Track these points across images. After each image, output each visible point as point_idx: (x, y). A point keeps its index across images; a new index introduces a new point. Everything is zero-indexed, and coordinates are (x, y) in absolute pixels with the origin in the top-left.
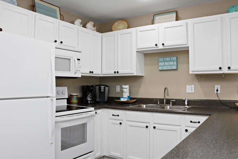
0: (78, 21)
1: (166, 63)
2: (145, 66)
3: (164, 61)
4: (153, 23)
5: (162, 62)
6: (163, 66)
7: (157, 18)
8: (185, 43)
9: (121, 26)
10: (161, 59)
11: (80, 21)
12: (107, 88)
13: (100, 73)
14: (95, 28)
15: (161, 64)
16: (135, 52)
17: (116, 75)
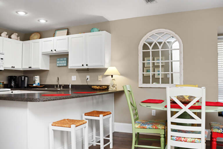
0: (4, 34)
1: (61, 62)
2: (50, 63)
3: (60, 61)
4: (54, 36)
5: (58, 61)
6: (59, 64)
7: (57, 32)
8: (67, 50)
9: (36, 37)
10: (58, 59)
11: (6, 33)
12: (26, 78)
13: (21, 68)
14: (19, 37)
15: (58, 62)
16: (41, 55)
17: (30, 69)
